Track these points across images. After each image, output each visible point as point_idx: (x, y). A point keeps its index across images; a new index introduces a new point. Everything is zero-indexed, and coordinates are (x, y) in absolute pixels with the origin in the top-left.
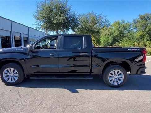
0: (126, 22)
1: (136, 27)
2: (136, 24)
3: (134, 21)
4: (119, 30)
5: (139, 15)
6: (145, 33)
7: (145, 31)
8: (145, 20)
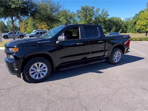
0: (71, 12)
1: (79, 17)
2: (79, 15)
3: (78, 11)
4: (66, 19)
5: (81, 7)
6: (87, 22)
7: (86, 21)
8: (86, 11)
